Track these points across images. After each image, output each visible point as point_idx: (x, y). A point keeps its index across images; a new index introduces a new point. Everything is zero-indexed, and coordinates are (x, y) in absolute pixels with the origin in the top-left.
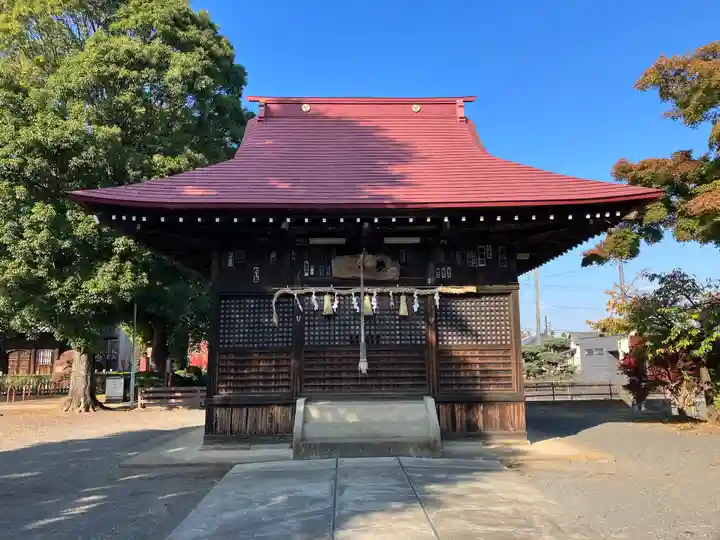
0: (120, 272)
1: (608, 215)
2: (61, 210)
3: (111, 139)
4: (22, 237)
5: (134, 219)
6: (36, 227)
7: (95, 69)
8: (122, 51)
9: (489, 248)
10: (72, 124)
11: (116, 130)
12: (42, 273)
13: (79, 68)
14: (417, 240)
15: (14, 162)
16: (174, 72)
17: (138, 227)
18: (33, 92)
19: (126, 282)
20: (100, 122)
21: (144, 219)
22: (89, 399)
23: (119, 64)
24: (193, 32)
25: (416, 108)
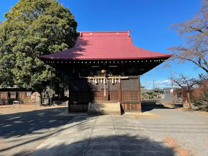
0: (48, 73)
1: (159, 60)
2: (34, 59)
3: (45, 42)
4: (24, 65)
5: (52, 62)
6: (28, 62)
7: (41, 24)
8: (47, 19)
9: (133, 68)
10: (36, 38)
11: (46, 39)
12: (29, 73)
13: (37, 24)
14: (116, 66)
15: (22, 47)
16: (60, 24)
17: (53, 64)
18: (26, 30)
19: (49, 75)
20: (42, 37)
21: (54, 62)
22: (41, 104)
23: (47, 23)
24: (64, 13)
25: (118, 34)
